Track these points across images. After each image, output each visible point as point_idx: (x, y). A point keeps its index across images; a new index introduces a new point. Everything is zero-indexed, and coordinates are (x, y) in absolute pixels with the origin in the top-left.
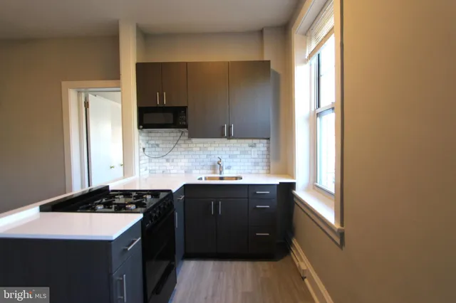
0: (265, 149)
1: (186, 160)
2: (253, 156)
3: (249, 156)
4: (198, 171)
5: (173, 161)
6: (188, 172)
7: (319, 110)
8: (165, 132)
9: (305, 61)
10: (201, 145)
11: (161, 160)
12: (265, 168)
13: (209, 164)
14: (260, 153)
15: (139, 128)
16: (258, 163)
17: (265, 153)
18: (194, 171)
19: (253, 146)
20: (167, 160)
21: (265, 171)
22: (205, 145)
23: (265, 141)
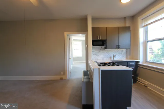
0: (126, 52)
1: (102, 55)
2: (122, 54)
3: (121, 54)
4: (106, 59)
5: (98, 56)
6: (103, 59)
7: (147, 41)
8: (96, 47)
9: (142, 27)
10: (107, 51)
11: (95, 56)
12: (126, 57)
13: (109, 56)
14: (124, 53)
15: (92, 46)
16: (124, 56)
17: (126, 53)
18: (105, 59)
19: (122, 51)
20: (97, 56)
21: (125, 59)
22: (108, 51)
23: (126, 50)
